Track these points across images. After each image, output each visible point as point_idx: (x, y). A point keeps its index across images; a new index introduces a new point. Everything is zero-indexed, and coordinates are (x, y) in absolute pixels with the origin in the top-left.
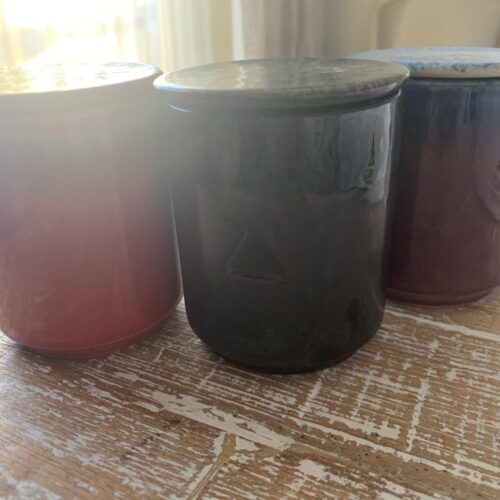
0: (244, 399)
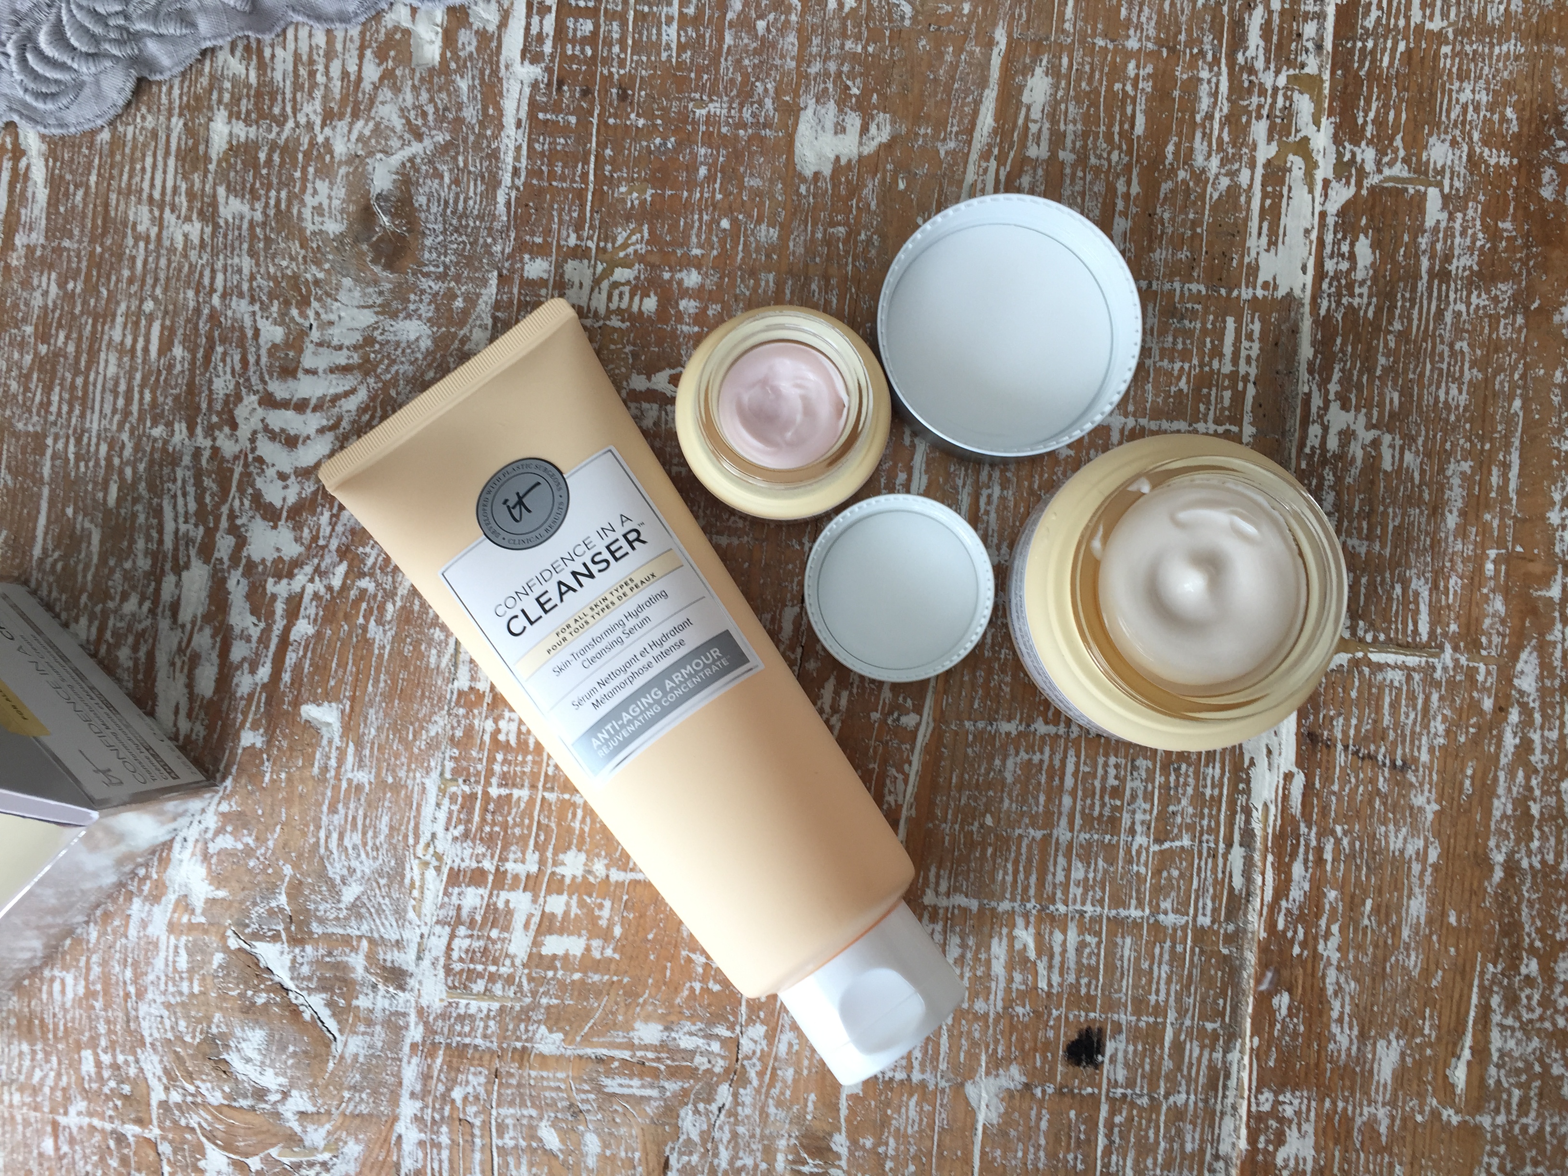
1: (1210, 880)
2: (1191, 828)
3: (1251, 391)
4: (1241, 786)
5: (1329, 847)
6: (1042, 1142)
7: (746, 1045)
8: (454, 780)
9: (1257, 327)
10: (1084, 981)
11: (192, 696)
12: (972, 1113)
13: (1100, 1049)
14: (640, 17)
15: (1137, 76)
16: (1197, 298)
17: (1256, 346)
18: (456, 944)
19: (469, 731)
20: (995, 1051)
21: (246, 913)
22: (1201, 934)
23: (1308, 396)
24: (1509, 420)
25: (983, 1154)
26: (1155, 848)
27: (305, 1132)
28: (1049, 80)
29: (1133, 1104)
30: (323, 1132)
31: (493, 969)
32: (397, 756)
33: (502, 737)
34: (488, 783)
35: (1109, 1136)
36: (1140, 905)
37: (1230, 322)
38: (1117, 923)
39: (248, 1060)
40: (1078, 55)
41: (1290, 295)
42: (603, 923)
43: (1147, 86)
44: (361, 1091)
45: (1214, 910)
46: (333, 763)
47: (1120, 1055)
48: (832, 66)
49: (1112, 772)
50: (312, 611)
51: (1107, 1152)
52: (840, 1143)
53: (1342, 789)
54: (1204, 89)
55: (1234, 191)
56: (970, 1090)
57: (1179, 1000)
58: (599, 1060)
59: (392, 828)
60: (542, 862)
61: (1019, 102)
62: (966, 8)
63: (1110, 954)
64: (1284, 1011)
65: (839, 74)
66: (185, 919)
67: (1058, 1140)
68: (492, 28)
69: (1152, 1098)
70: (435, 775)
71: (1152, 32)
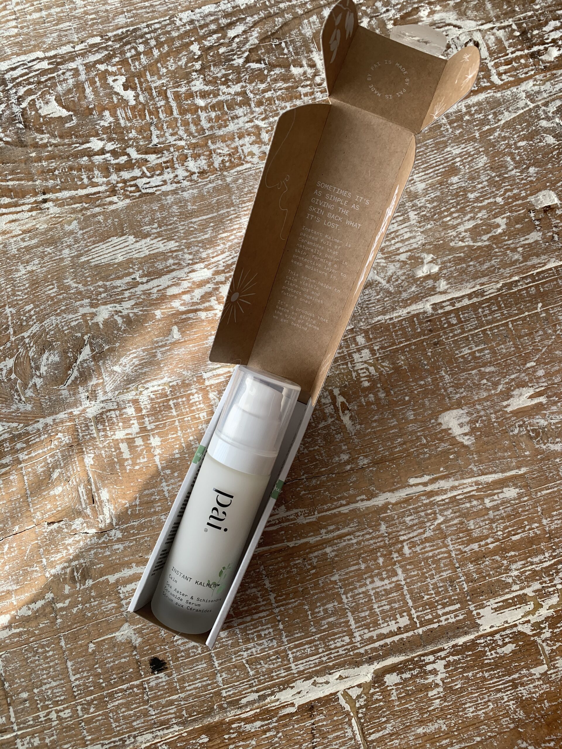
0: (324, 659)
1: (240, 689)
2: (257, 672)
3: (436, 626)
4: (281, 687)
5: (272, 733)
6: (116, 662)
7: (112, 533)
8: (170, 387)
9: (461, 617)
10: (183, 654)
11: (165, 289)
12: (118, 629)
13: (160, 671)
14: (467, 338)
15: (534, 529)
16: (462, 589)
17: (454, 620)
18: (113, 412)
19: (189, 385)
20: (144, 629)
21: (98, 337)
22: (218, 694)
23: (442, 650)
24: (471, 738)
25: (104, 641)
26: (245, 662)
27: (30, 388)
28: (516, 496)
29: (143, 693)
30: (32, 394)
31: (108, 429)
32: (171, 364)
33: (191, 397)
34: (173, 399)
35: (128, 689)
36: (220, 664)
37: (458, 606)
38: (210, 657)
39: (47, 359)
40: (530, 502)
41: (479, 625)
42: (138, 461)
43: (532, 534)
44: (50, 402)
45: (229, 696)
46: (160, 344)
47: (160, 680)
48: (482, 413)
49: (267, 632)
50: (210, 315)
51: (122, 691)
52: (90, 583)
53: (296, 729)
54: (541, 557)
55: (508, 585)
56: (126, 625)
57: (189, 696)
58: (89, 481)
59: (145, 373)
60: (152, 430)
61: (502, 488)
62: (527, 453)
63: (197, 660)
64: (201, 741)
65: (481, 417)
66: (88, 318)
67: (119, 668)
68: (438, 290)
69: (148, 700)
70: (169, 380)
71: (552, 527)
